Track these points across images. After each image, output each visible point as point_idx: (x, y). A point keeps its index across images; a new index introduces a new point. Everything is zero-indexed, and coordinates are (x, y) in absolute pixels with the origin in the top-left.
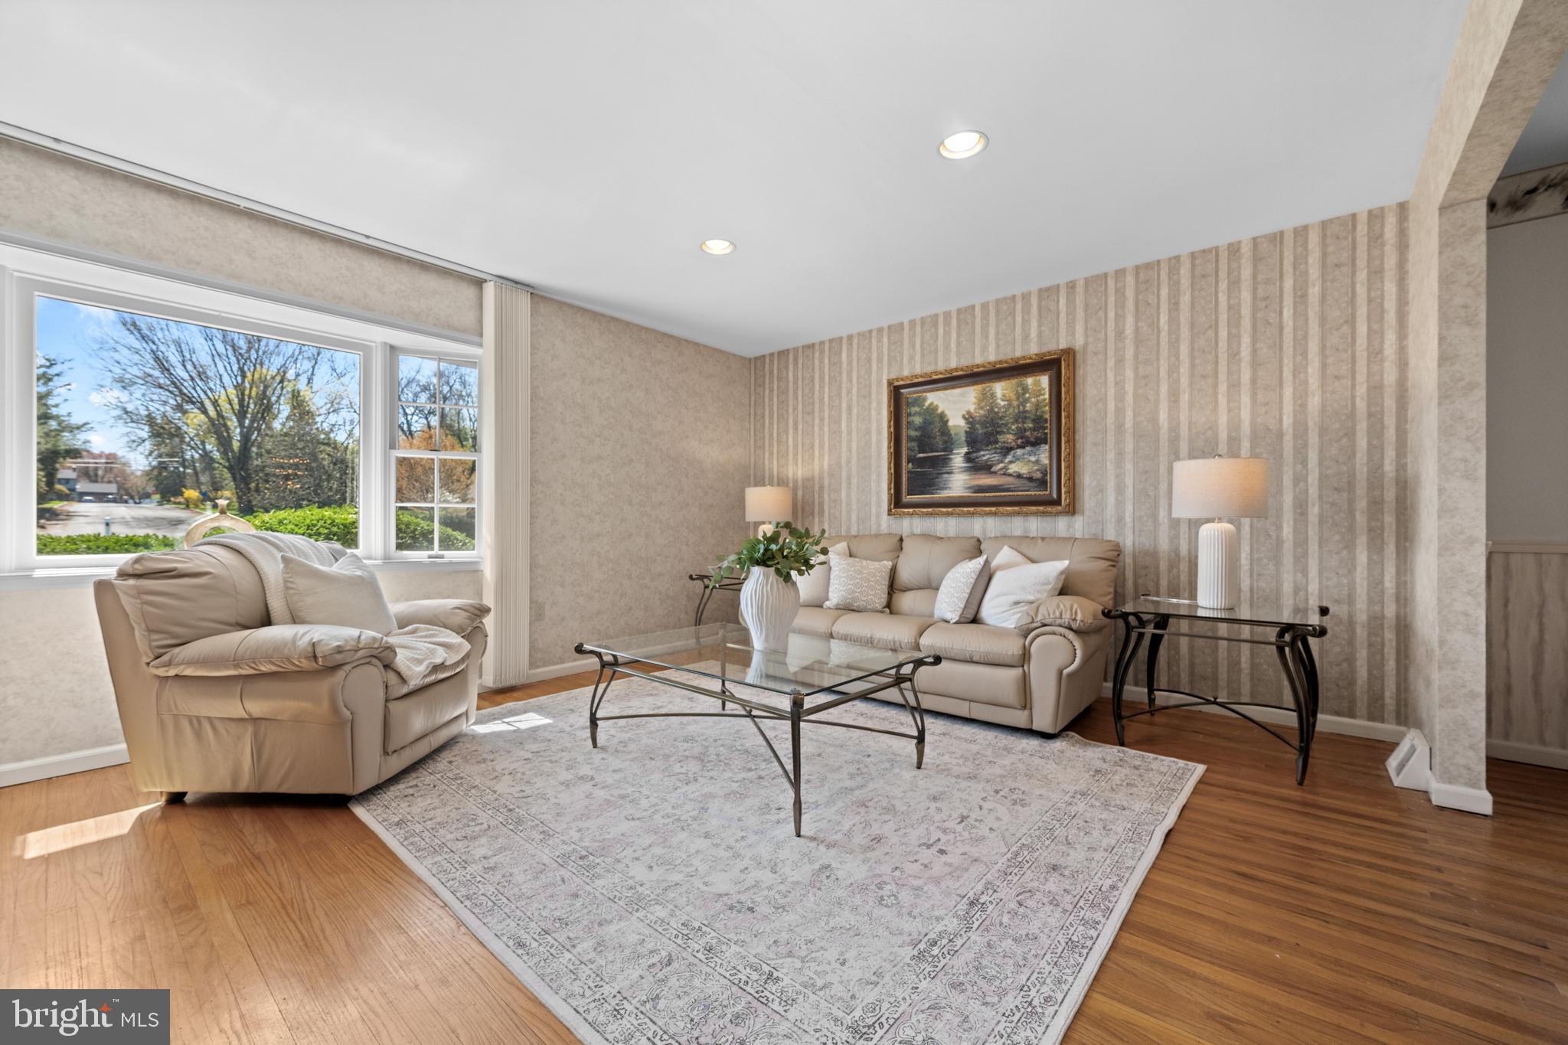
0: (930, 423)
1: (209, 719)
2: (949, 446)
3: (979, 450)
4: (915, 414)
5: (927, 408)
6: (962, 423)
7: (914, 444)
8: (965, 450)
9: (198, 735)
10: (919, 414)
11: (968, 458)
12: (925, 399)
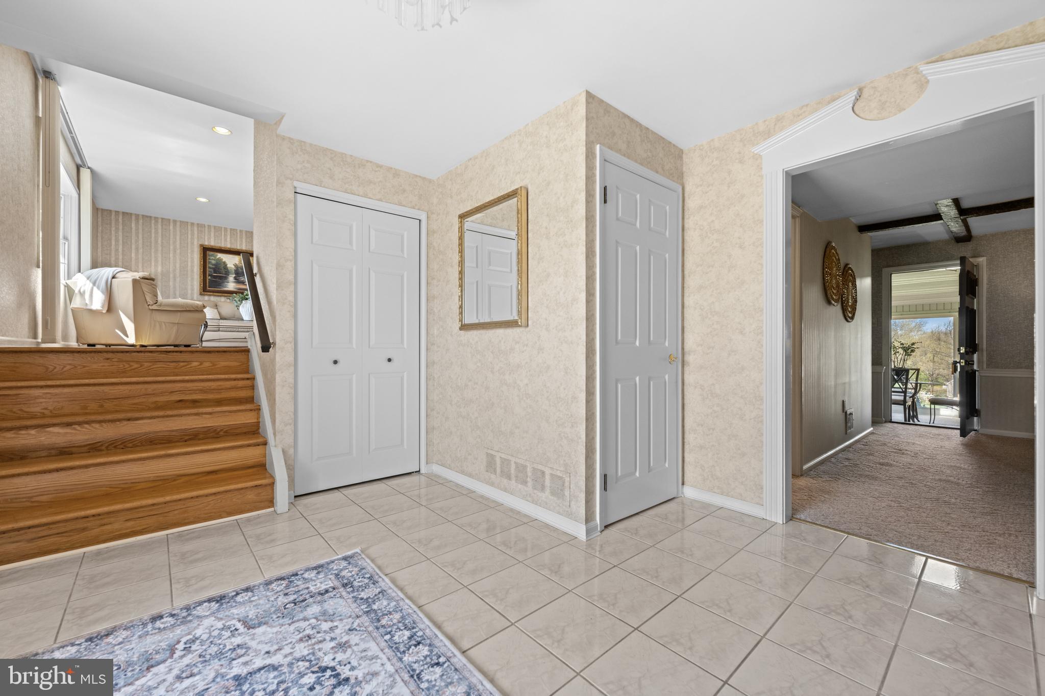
0: (219, 264)
1: (164, 322)
2: (227, 272)
3: (240, 277)
4: (212, 259)
5: (218, 258)
6: (233, 267)
7: (212, 270)
8: (234, 276)
9: (161, 326)
10: (214, 260)
11: (235, 278)
12: (217, 255)
